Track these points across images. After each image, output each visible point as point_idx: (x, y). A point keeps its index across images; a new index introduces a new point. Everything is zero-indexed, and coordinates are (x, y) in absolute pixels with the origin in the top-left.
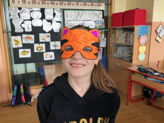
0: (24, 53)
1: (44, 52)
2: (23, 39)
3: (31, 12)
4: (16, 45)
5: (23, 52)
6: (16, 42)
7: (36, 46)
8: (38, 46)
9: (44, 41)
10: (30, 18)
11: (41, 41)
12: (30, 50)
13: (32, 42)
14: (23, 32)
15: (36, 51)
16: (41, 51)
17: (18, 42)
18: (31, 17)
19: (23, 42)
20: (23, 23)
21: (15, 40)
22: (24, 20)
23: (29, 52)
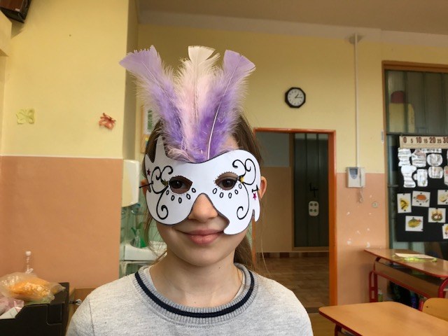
0: (412, 224)
1: (443, 224)
2: (413, 200)
3: (427, 154)
4: (402, 208)
5: (411, 221)
6: (403, 203)
7: (432, 211)
8: (435, 213)
9: (444, 203)
10: (425, 165)
11: (440, 203)
12: (421, 218)
13: (426, 204)
14: (414, 186)
15: (430, 220)
16: (439, 222)
17: (405, 203)
18: (427, 163)
19: (413, 205)
20: (415, 172)
21: (402, 201)
22: (418, 168)
23: (420, 221)
